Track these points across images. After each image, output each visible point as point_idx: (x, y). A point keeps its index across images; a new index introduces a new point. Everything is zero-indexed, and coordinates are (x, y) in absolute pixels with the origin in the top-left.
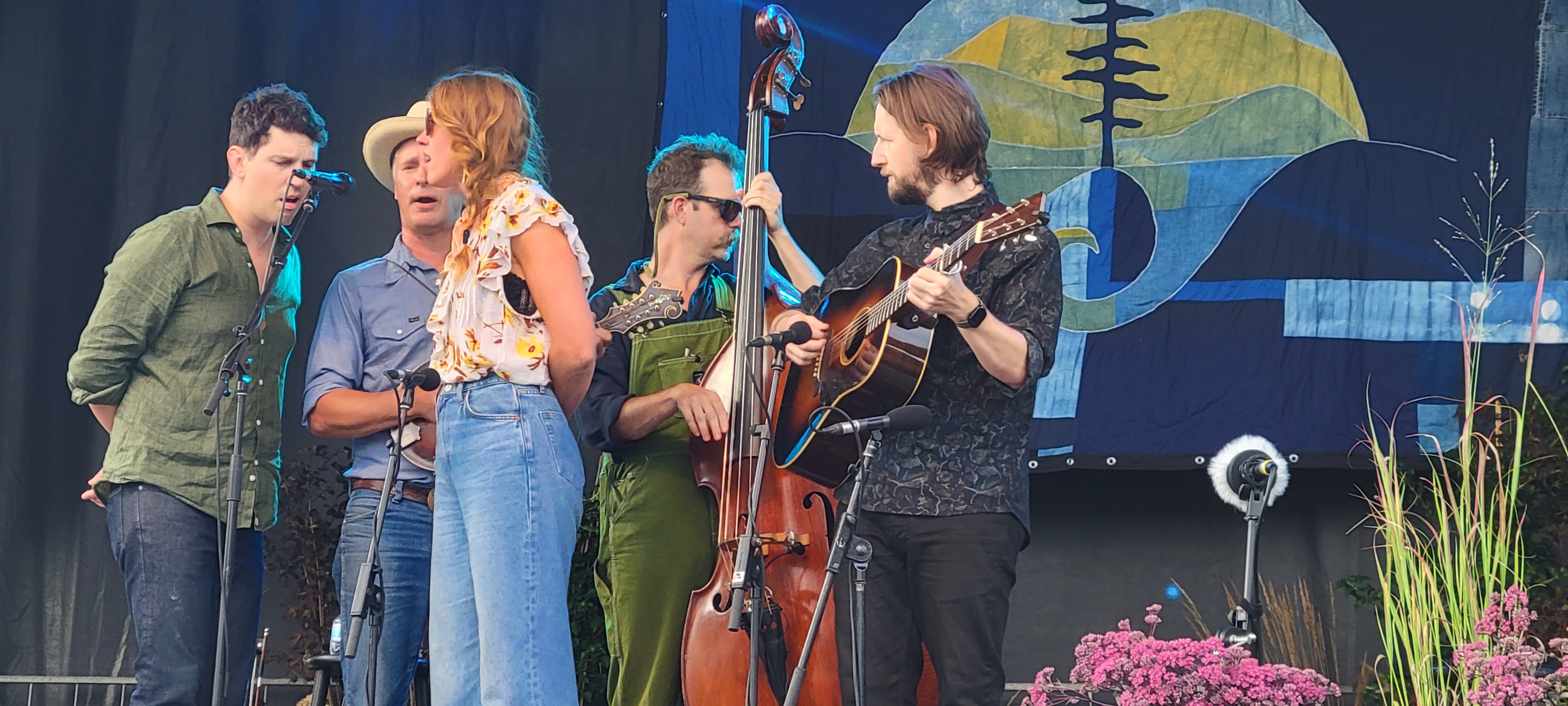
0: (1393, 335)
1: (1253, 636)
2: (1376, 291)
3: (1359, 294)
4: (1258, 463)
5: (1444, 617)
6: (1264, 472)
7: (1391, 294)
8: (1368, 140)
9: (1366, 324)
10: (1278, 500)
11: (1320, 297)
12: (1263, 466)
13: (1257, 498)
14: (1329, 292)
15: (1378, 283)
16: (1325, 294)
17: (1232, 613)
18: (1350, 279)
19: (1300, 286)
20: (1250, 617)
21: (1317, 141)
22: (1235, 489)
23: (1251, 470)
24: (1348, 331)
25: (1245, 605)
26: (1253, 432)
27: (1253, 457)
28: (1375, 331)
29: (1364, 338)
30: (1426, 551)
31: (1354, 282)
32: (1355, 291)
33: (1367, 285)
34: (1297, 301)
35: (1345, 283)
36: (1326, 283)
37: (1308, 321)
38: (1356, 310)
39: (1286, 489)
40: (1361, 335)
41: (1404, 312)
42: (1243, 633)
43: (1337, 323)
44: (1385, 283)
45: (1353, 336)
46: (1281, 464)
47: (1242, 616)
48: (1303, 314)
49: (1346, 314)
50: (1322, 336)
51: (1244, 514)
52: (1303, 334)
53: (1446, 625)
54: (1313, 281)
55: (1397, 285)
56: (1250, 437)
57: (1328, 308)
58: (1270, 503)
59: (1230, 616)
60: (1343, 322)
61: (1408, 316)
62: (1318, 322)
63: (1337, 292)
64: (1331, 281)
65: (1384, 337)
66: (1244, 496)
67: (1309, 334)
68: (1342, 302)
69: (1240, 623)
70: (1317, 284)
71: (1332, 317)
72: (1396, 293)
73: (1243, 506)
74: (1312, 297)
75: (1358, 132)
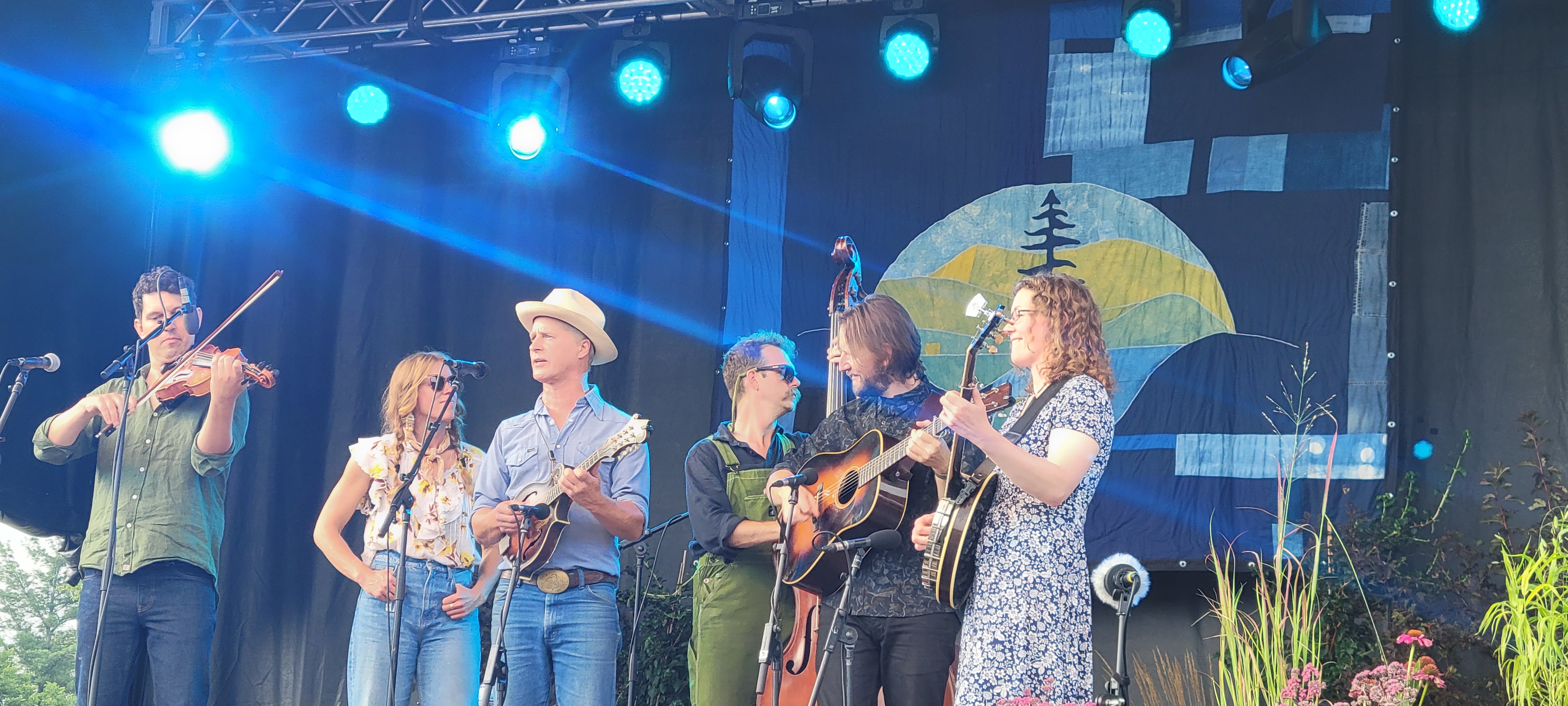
0: (1254, 474)
1: (1122, 700)
2: (1242, 442)
3: (1230, 444)
4: (1126, 573)
5: (1262, 686)
6: (1130, 580)
7: (1253, 445)
8: (1235, 333)
9: (1235, 465)
10: (1142, 601)
11: (1201, 447)
12: (1129, 576)
13: (1125, 599)
14: (1208, 443)
15: (1243, 436)
16: (1205, 445)
17: (1108, 683)
18: (1223, 433)
19: (1187, 439)
20: (1121, 686)
21: (1199, 334)
22: (1110, 592)
23: (1121, 579)
24: (1222, 471)
25: (1117, 677)
26: (1123, 551)
27: (1123, 569)
28: (1241, 471)
29: (1234, 476)
30: (1251, 637)
31: (1225, 435)
32: (1227, 442)
33: (1235, 438)
34: (1185, 450)
35: (1219, 436)
36: (1206, 436)
37: (1193, 464)
38: (1228, 456)
39: (1148, 593)
40: (1231, 474)
41: (1261, 457)
42: (1117, 698)
43: (1213, 465)
44: (1248, 436)
45: (1226, 475)
46: (1144, 574)
47: (1115, 685)
48: (1189, 459)
49: (1220, 459)
50: (1203, 475)
51: (1116, 611)
52: (1189, 474)
53: (1264, 692)
54: (1196, 435)
55: (1256, 438)
56: (1121, 554)
57: (1207, 455)
58: (1136, 602)
59: (1106, 685)
60: (1218, 465)
61: (1265, 460)
62: (1200, 465)
63: (1213, 443)
64: (1209, 435)
65: (1247, 476)
66: (1116, 597)
67: (1193, 474)
68: (1217, 450)
69: (1113, 691)
70: (1199, 437)
71: (1210, 461)
72: (1256, 444)
73: (1116, 605)
74: (1195, 447)
75: (1228, 327)
